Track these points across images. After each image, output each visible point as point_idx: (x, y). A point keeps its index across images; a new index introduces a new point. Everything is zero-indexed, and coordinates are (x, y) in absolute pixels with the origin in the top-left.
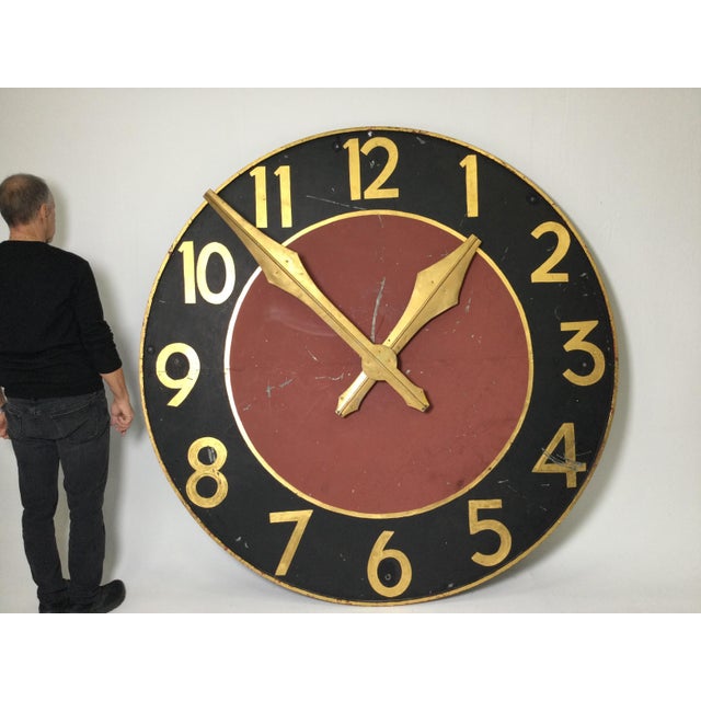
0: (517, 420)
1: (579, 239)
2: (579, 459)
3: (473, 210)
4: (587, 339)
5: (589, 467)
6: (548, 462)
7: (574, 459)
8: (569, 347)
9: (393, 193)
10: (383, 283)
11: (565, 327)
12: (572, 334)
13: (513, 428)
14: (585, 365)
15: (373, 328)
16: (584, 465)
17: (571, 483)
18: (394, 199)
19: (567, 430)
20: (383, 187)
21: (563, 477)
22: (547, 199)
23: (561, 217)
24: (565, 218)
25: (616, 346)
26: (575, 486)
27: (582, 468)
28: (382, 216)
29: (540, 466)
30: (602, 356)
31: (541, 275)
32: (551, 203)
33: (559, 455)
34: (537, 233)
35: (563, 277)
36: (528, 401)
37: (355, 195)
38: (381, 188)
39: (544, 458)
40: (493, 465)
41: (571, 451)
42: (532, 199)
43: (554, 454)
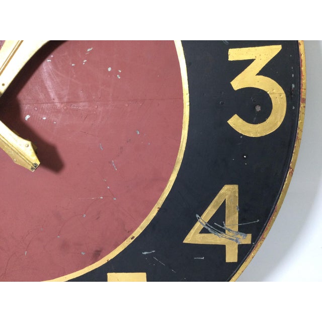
0: (167, 180)
2: (242, 229)
4: (264, 72)
5: (255, 239)
6: (204, 231)
7: (236, 229)
8: (238, 83)
11: (235, 54)
12: (244, 65)
13: (162, 190)
14: (258, 109)
16: (249, 236)
17: (231, 256)
19: (229, 193)
21: (221, 249)
25: (303, 81)
26: (236, 260)
27: (247, 239)
29: (194, 237)
30: (284, 95)
33: (217, 223)
36: (180, 156)
39: (198, 226)
40: (137, 233)
41: (232, 220)
43: (211, 222)
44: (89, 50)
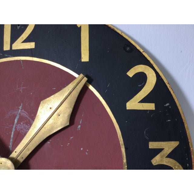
1: (163, 77)
3: (85, 57)
4: (170, 156)
8: (155, 161)
9: (31, 45)
10: (20, 107)
11: (153, 145)
12: (158, 151)
15: (11, 140)
18: (31, 49)
20: (25, 41)
22: (138, 48)
23: (149, 61)
24: (152, 62)
28: (23, 61)
31: (133, 104)
32: (141, 51)
34: (131, 73)
35: (151, 106)
37: (6, 47)
38: (24, 42)
42: (128, 49)
44: (71, 138)
